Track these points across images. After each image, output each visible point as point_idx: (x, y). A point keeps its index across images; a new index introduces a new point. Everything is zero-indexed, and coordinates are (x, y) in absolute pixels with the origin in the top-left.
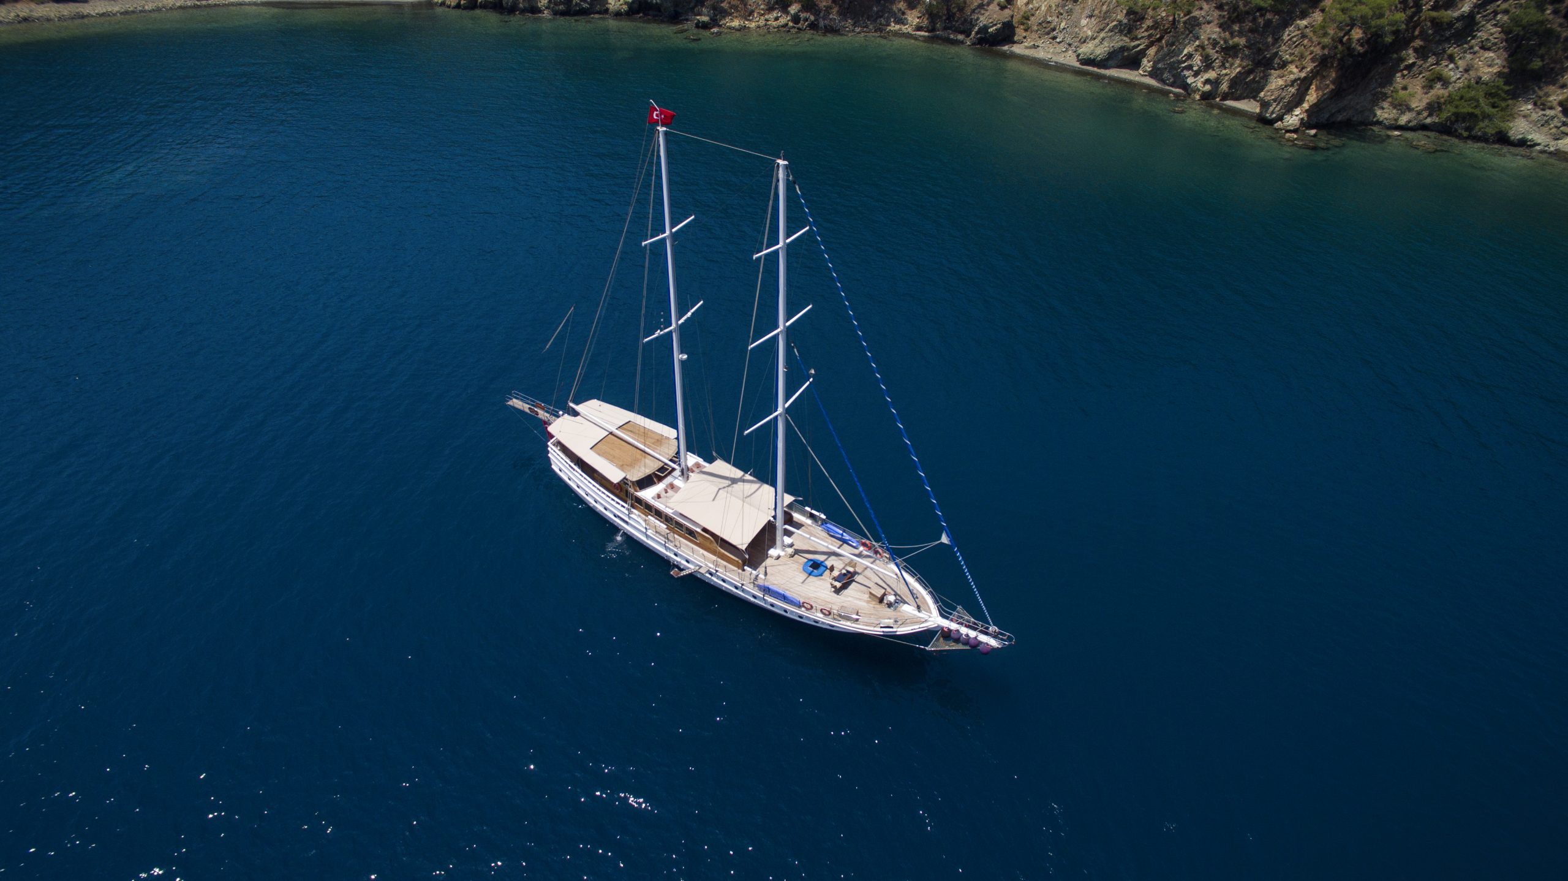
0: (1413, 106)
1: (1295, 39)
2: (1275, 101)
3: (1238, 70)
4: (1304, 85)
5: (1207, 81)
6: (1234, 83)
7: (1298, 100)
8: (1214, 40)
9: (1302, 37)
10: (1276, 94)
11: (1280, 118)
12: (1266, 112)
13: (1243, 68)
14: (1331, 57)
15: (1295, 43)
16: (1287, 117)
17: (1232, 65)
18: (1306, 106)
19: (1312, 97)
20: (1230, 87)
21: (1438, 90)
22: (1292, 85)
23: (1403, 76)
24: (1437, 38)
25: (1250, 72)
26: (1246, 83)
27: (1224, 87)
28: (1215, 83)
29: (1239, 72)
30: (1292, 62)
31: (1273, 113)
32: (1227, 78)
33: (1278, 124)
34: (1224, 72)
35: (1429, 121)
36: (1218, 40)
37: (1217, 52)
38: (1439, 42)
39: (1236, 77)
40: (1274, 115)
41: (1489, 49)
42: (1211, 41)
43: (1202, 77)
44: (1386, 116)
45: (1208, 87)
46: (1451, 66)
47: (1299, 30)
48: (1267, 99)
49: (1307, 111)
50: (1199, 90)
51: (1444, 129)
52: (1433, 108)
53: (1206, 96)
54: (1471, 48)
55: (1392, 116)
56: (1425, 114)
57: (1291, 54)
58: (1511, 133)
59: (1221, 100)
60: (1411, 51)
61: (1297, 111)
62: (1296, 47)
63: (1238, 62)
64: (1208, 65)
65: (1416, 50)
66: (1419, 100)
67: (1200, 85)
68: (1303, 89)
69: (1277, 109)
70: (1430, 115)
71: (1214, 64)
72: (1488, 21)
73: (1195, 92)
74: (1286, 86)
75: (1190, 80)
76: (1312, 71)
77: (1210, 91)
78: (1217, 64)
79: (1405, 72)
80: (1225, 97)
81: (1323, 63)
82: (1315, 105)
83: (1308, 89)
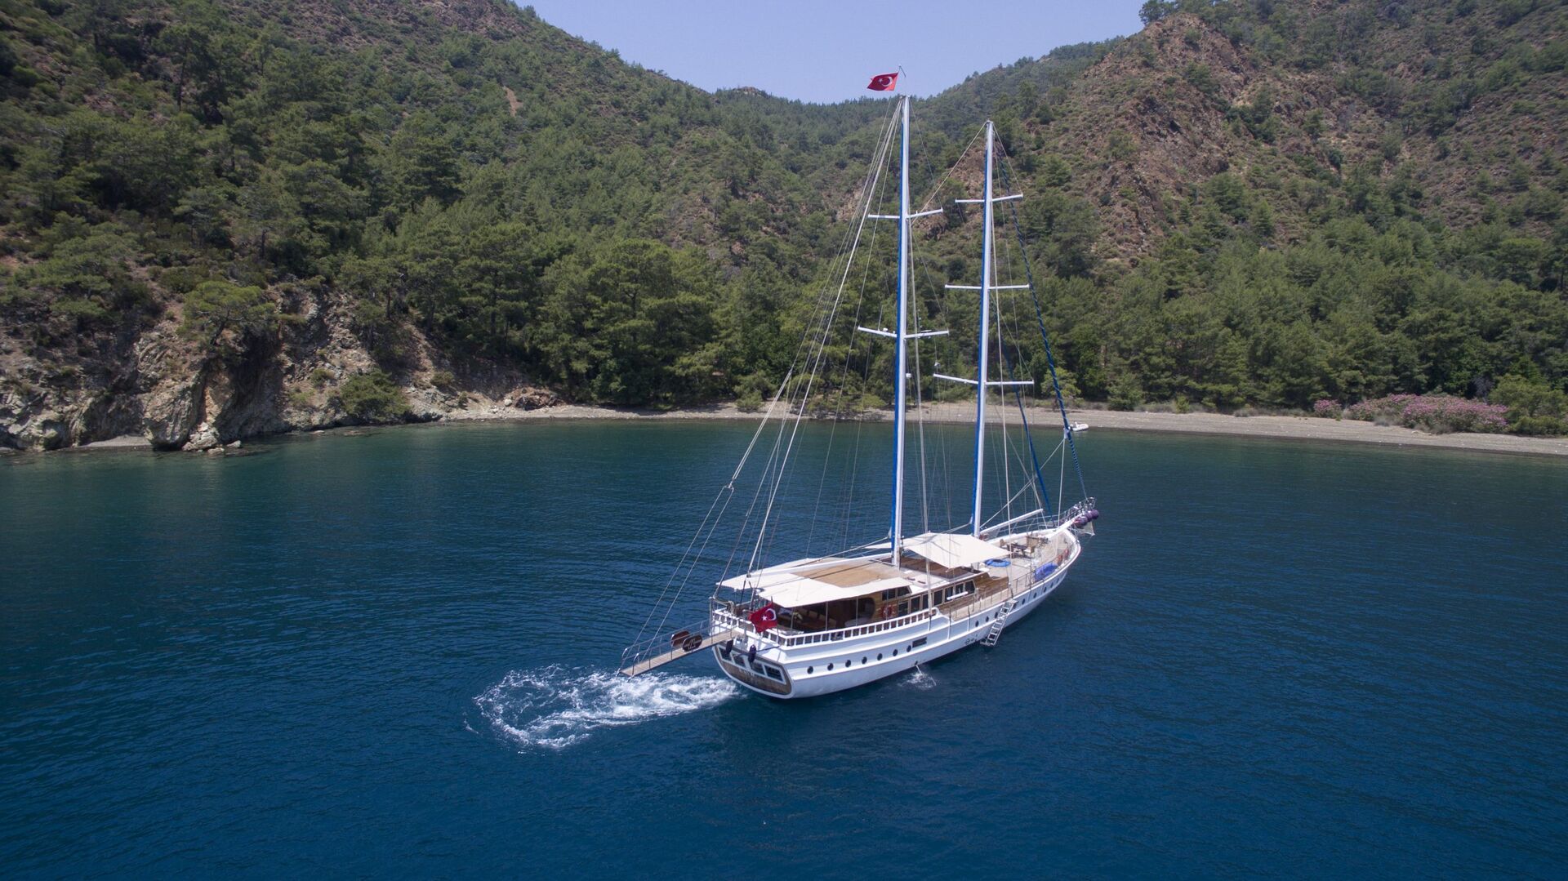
0: (317, 405)
1: (153, 352)
2: (169, 418)
3: (90, 400)
4: (197, 394)
5: (47, 424)
6: (90, 417)
7: (199, 416)
8: (30, 370)
9: (161, 349)
10: (168, 410)
11: (187, 439)
12: (164, 434)
13: (96, 396)
14: (214, 360)
15: (155, 356)
16: (195, 436)
17: (75, 399)
18: (211, 419)
19: (213, 409)
20: (87, 425)
21: (328, 387)
22: (183, 397)
23: (290, 380)
24: (302, 340)
25: (109, 401)
26: (109, 415)
27: (78, 426)
28: (62, 423)
29: (93, 402)
30: (164, 377)
31: (173, 434)
32: (76, 415)
33: (187, 446)
34: (67, 408)
35: (338, 417)
36: (38, 370)
37: (42, 385)
38: (305, 344)
39: (90, 409)
40: (177, 437)
41: (349, 348)
42: (26, 373)
43: (35, 421)
44: (297, 419)
45: (51, 432)
46: (328, 365)
47: (152, 341)
48: (158, 418)
49: (214, 425)
50: (38, 439)
51: (356, 421)
52: (336, 403)
53: (52, 445)
54: (334, 348)
55: (302, 418)
56: (332, 411)
57: (157, 370)
58: (415, 412)
59: (80, 444)
60: (283, 356)
61: (204, 427)
62: (159, 360)
63: (83, 393)
64: (36, 404)
65: (288, 353)
66: (320, 400)
67: (35, 431)
68: (197, 401)
69: (178, 428)
70: (337, 412)
71: (46, 401)
72: (335, 323)
73: (31, 443)
74: (176, 400)
75: (14, 429)
76: (198, 378)
77: (57, 436)
78: (51, 399)
79: (290, 376)
80: (85, 439)
81: (208, 370)
82: (220, 415)
83: (203, 400)
